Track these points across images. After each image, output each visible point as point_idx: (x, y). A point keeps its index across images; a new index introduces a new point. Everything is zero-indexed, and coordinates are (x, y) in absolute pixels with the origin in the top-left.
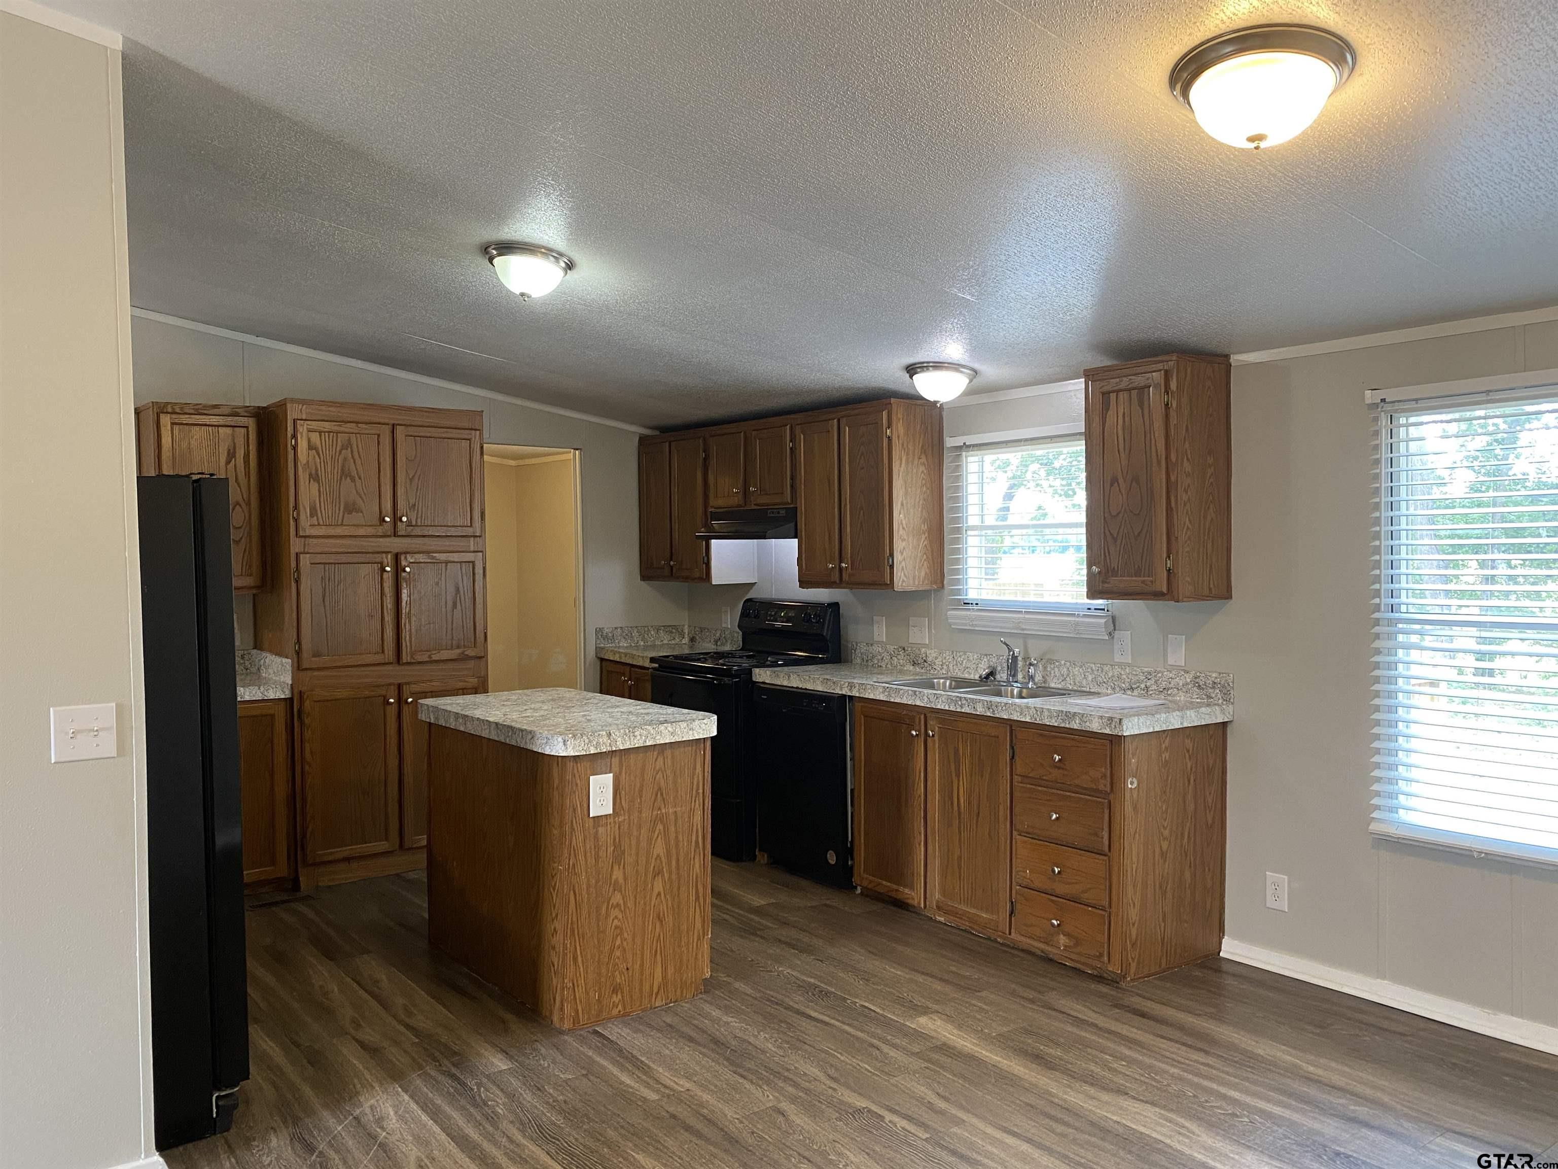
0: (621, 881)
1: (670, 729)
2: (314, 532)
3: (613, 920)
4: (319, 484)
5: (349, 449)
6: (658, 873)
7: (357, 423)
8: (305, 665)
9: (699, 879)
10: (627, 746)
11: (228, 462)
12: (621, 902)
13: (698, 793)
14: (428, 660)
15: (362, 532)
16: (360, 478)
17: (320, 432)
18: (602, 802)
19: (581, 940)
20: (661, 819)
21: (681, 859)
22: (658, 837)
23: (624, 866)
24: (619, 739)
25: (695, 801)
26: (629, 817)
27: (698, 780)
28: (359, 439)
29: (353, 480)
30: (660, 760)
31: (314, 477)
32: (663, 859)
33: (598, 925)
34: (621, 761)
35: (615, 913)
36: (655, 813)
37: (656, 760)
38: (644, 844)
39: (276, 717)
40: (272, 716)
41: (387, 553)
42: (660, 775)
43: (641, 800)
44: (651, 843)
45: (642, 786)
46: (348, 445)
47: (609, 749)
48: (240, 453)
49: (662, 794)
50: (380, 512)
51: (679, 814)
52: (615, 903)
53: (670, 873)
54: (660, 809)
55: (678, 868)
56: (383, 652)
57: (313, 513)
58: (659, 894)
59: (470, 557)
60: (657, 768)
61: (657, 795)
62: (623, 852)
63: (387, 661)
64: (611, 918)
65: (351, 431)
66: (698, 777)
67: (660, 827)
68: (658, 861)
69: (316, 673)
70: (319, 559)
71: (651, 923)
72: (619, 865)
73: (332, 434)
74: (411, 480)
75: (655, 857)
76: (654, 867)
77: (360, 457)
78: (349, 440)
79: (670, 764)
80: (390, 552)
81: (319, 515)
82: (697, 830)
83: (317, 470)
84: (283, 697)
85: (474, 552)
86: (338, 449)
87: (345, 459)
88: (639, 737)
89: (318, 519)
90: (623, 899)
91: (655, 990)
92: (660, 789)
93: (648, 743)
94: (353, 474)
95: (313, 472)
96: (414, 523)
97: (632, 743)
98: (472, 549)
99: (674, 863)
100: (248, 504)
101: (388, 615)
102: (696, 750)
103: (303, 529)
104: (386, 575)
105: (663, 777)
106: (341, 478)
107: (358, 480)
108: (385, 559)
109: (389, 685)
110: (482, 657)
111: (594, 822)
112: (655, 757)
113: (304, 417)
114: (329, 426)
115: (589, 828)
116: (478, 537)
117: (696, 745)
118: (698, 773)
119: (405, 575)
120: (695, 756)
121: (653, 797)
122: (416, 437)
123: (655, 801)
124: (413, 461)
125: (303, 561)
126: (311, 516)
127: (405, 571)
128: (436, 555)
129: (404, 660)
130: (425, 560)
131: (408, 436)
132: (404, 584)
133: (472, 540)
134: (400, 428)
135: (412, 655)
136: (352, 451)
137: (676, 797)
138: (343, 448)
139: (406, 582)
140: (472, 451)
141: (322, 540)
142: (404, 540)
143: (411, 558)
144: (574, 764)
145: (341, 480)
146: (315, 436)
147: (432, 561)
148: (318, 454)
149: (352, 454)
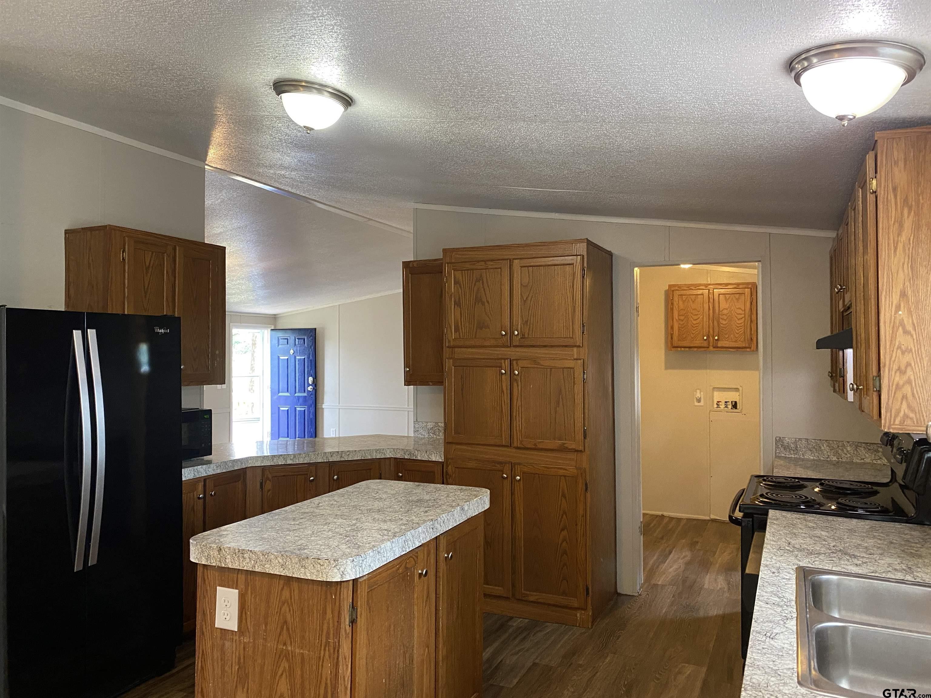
1: (281, 561)
2: (455, 343)
4: (461, 308)
5: (481, 282)
7: (486, 261)
8: (450, 439)
10: (236, 566)
13: (327, 642)
14: (533, 447)
15: (488, 343)
16: (488, 302)
17: (462, 271)
18: (226, 615)
20: (285, 655)
22: (282, 673)
24: (229, 556)
25: (325, 649)
26: (254, 641)
27: (328, 628)
28: (488, 273)
29: (483, 304)
30: (286, 592)
31: (458, 304)
34: (246, 580)
36: (280, 647)
38: (268, 674)
39: (436, 474)
41: (505, 359)
42: (285, 608)
43: (266, 626)
44: (275, 678)
45: (267, 614)
46: (481, 278)
47: (218, 564)
49: (288, 629)
50: (501, 328)
51: (306, 658)
54: (285, 644)
56: (501, 436)
57: (457, 330)
59: (571, 364)
60: (283, 598)
61: (282, 628)
62: (247, 675)
63: (504, 444)
65: (482, 267)
66: (329, 624)
67: (285, 664)
69: (459, 447)
70: (460, 363)
73: (469, 271)
74: (525, 301)
75: (279, 694)
77: (488, 287)
78: (482, 275)
79: (297, 598)
81: (461, 332)
82: (326, 684)
83: (459, 298)
84: (440, 460)
85: (575, 359)
86: (474, 282)
87: (478, 290)
88: (248, 560)
89: (459, 334)
92: (286, 622)
93: (257, 570)
94: (483, 300)
95: (457, 300)
96: (526, 336)
97: (241, 565)
98: (575, 357)
101: (506, 409)
102: (326, 592)
103: (449, 341)
104: (504, 377)
105: (290, 610)
106: (475, 303)
107: (486, 304)
108: (503, 364)
109: (506, 463)
110: (581, 451)
111: (221, 633)
112: (281, 586)
113: (453, 261)
114: (468, 266)
115: (216, 637)
116: (579, 346)
117: (327, 586)
118: (329, 619)
119: (515, 377)
120: (326, 598)
121: (279, 630)
122: (528, 267)
123: (280, 634)
124: (526, 286)
125: (448, 364)
126: (455, 332)
127: (515, 374)
128: (542, 362)
129: (515, 445)
130: (533, 366)
131: (521, 267)
132: (515, 384)
133: (575, 349)
134: (516, 261)
135: (521, 442)
136: (483, 282)
137: (303, 637)
138: (478, 280)
139: (517, 383)
140: (574, 274)
141: (463, 349)
142: (518, 349)
143: (521, 363)
144: (205, 571)
145: (475, 305)
146: (458, 274)
147: (539, 366)
148: (460, 287)
149: (483, 285)
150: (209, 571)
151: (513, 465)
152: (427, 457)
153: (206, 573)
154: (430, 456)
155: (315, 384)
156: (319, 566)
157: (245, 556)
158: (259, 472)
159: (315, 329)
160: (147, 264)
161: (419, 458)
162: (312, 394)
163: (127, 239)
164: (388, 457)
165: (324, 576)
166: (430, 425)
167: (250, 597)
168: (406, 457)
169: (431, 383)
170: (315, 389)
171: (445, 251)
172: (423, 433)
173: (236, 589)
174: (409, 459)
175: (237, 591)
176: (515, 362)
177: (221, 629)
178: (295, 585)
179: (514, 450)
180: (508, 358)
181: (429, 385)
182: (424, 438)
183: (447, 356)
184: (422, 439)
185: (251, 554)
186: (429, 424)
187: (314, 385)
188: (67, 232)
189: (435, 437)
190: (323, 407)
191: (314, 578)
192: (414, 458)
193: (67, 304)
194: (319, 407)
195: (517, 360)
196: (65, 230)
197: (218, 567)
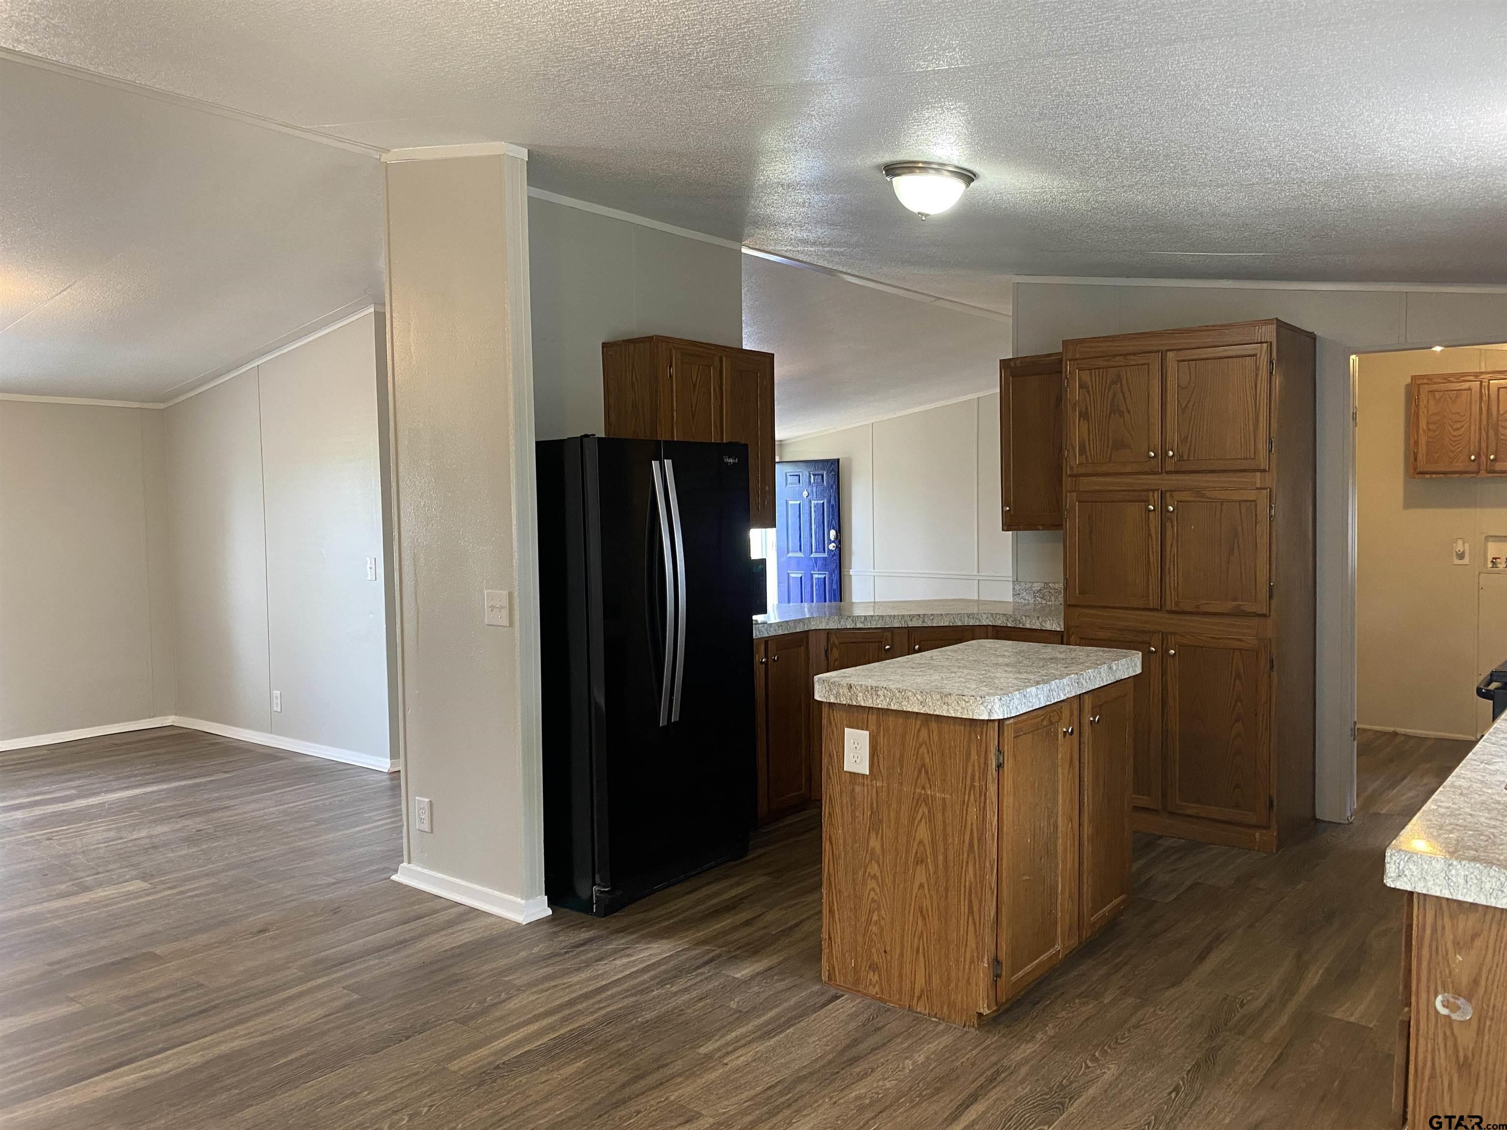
0: (878, 851)
1: (920, 698)
2: (1082, 470)
3: (870, 891)
4: (1089, 422)
5: (1119, 385)
6: (920, 861)
7: (1126, 355)
8: (1073, 601)
9: (973, 891)
10: (869, 703)
12: (878, 874)
13: (972, 786)
14: (1195, 610)
15: (1128, 469)
16: (1129, 412)
17: (1090, 370)
18: (856, 758)
19: (838, 896)
20: (924, 799)
21: (951, 857)
22: (921, 819)
23: (882, 837)
24: (860, 694)
25: (969, 794)
26: (888, 785)
27: (973, 771)
28: (1130, 372)
29: (1122, 415)
30: (924, 733)
31: (1084, 416)
32: (927, 845)
33: (855, 889)
34: (878, 720)
35: (872, 884)
36: (918, 791)
37: (919, 730)
38: (905, 821)
41: (1154, 491)
42: (923, 749)
43: (901, 770)
44: (913, 824)
45: (902, 756)
46: (1119, 379)
47: (849, 702)
49: (927, 772)
50: (1148, 447)
51: (948, 801)
52: (872, 874)
53: (936, 866)
54: (924, 788)
55: (946, 867)
56: (1147, 596)
57: (1083, 452)
58: (921, 886)
59: (1251, 495)
60: (921, 740)
61: (920, 772)
62: (881, 822)
63: (1151, 606)
64: (868, 890)
65: (1120, 364)
66: (974, 766)
67: (924, 809)
68: (922, 848)
69: (1086, 611)
70: (1090, 498)
71: (912, 914)
72: (877, 834)
73: (1102, 370)
74: (1184, 409)
75: (917, 840)
76: (916, 853)
77: (1130, 391)
78: (1120, 374)
79: (936, 738)
81: (1088, 453)
82: (972, 830)
83: (1087, 408)
84: (1058, 629)
85: (1257, 489)
86: (1109, 384)
87: (1114, 396)
89: (1086, 457)
90: (881, 872)
91: (917, 994)
92: (924, 765)
93: (893, 707)
94: (1122, 409)
95: (1083, 411)
96: (1185, 457)
97: (875, 703)
98: (1258, 486)
99: (941, 858)
101: (1154, 558)
102: (970, 733)
103: (1072, 468)
104: (1152, 515)
105: (928, 752)
106: (1110, 414)
107: (1126, 414)
108: (1151, 498)
109: (1154, 632)
110: (1264, 616)
111: (851, 777)
112: (918, 727)
113: (1078, 356)
114: (1101, 363)
115: (845, 782)
116: (1265, 471)
117: (971, 726)
118: (974, 761)
119: (1169, 514)
120: (970, 739)
121: (916, 772)
122: (1189, 361)
123: (918, 777)
124: (1187, 387)
125: (1070, 499)
126: (1081, 455)
127: (1168, 511)
128: (1208, 494)
129: (1168, 607)
130: (1192, 499)
131: (1178, 361)
132: (1168, 524)
133: (1258, 474)
134: (1170, 355)
135: (1177, 603)
136: (1121, 384)
137: (944, 781)
138: (1114, 382)
139: (1172, 523)
140: (1257, 369)
141: (1092, 478)
142: (1173, 477)
143: (1178, 496)
144: (831, 711)
145: (1110, 416)
146: (1086, 375)
147: (1204, 500)
148: (1088, 392)
149: (1122, 388)
150: (835, 712)
151: (1164, 636)
152: (1039, 624)
153: (831, 714)
154: (1044, 624)
155: (839, 540)
156: (964, 703)
157: (879, 693)
158: (823, 636)
159: (838, 460)
160: (694, 379)
161: (1028, 626)
162: (834, 555)
163: (674, 351)
164: (985, 624)
165: (970, 713)
166: (1037, 586)
167: (882, 738)
168: (1009, 625)
169: (1040, 527)
170: (839, 548)
171: (1065, 343)
172: (1027, 598)
173: (866, 730)
174: (1014, 627)
175: (868, 732)
176: (1168, 494)
177: (850, 773)
178: (934, 725)
179: (1167, 616)
180: (1158, 490)
181: (1038, 529)
182: (1028, 604)
183: (1069, 489)
184: (1025, 605)
185: (886, 691)
186: (1035, 585)
187: (837, 542)
188: (605, 345)
189: (1044, 602)
190: (851, 573)
191: (959, 715)
192: (1021, 626)
193: (607, 431)
194: (846, 573)
195: (1171, 491)
196: (603, 343)
197: (849, 705)
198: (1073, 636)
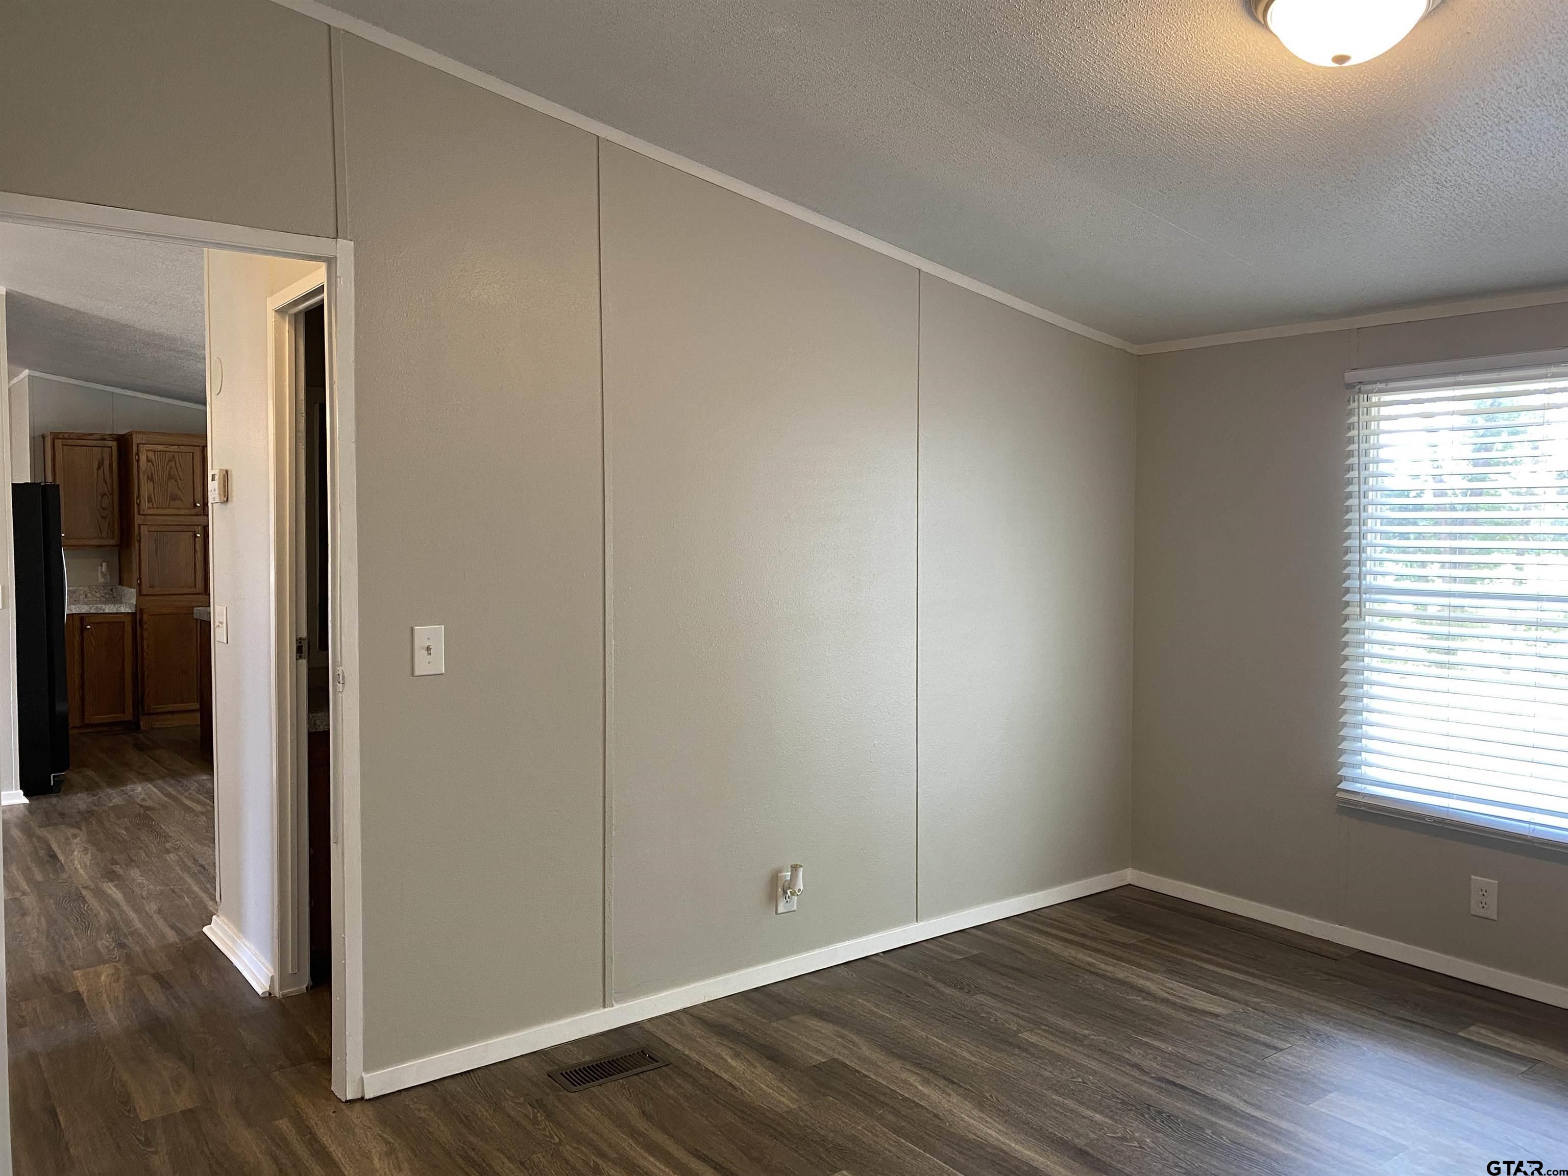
2: (149, 512)
4: (154, 483)
5: (173, 463)
7: (178, 445)
8: (144, 592)
11: (99, 468)
15: (182, 512)
17: (154, 451)
28: (180, 456)
29: (176, 481)
31: (150, 478)
39: (126, 624)
40: (124, 623)
46: (173, 459)
48: (107, 463)
50: (194, 500)
56: (195, 586)
57: (150, 500)
63: (198, 592)
65: (175, 451)
70: (153, 528)
73: (162, 453)
77: (181, 467)
78: (174, 457)
80: (200, 525)
81: (154, 501)
83: (152, 474)
84: (130, 611)
86: (166, 461)
87: (171, 468)
89: (153, 504)
94: (176, 477)
95: (150, 475)
100: (112, 494)
103: (143, 510)
104: (199, 539)
106: (168, 479)
108: (197, 529)
113: (144, 442)
114: (161, 448)
125: (141, 530)
126: (148, 502)
136: (175, 463)
138: (169, 461)
141: (155, 517)
145: (168, 481)
146: (150, 454)
148: (153, 465)
149: (176, 465)
161: (107, 611)
183: (140, 523)
192: (102, 612)
198: (146, 614)
